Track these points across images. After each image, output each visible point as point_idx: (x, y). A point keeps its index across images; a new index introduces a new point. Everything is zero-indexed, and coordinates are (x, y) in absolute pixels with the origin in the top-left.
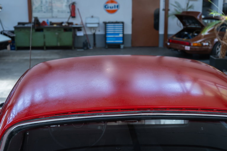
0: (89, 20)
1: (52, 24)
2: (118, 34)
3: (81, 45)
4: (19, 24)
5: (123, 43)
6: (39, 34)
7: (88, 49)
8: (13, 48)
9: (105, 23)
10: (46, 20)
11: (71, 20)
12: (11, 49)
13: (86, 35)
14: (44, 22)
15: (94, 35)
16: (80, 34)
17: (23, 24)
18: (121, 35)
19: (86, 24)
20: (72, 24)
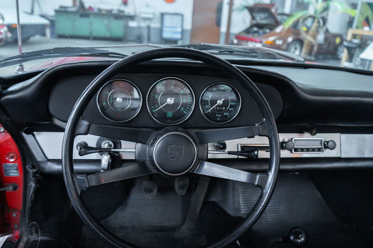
0: (144, 9)
1: (100, 10)
2: (176, 28)
3: (134, 38)
4: (61, 7)
5: (182, 39)
6: (85, 21)
7: (141, 42)
8: (54, 35)
9: (162, 15)
10: (93, 6)
11: (123, 8)
12: (52, 37)
13: (139, 28)
14: (90, 8)
15: (149, 28)
16: (132, 24)
17: (66, 8)
18: (179, 30)
19: (141, 13)
20: (123, 12)
